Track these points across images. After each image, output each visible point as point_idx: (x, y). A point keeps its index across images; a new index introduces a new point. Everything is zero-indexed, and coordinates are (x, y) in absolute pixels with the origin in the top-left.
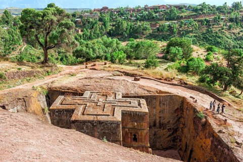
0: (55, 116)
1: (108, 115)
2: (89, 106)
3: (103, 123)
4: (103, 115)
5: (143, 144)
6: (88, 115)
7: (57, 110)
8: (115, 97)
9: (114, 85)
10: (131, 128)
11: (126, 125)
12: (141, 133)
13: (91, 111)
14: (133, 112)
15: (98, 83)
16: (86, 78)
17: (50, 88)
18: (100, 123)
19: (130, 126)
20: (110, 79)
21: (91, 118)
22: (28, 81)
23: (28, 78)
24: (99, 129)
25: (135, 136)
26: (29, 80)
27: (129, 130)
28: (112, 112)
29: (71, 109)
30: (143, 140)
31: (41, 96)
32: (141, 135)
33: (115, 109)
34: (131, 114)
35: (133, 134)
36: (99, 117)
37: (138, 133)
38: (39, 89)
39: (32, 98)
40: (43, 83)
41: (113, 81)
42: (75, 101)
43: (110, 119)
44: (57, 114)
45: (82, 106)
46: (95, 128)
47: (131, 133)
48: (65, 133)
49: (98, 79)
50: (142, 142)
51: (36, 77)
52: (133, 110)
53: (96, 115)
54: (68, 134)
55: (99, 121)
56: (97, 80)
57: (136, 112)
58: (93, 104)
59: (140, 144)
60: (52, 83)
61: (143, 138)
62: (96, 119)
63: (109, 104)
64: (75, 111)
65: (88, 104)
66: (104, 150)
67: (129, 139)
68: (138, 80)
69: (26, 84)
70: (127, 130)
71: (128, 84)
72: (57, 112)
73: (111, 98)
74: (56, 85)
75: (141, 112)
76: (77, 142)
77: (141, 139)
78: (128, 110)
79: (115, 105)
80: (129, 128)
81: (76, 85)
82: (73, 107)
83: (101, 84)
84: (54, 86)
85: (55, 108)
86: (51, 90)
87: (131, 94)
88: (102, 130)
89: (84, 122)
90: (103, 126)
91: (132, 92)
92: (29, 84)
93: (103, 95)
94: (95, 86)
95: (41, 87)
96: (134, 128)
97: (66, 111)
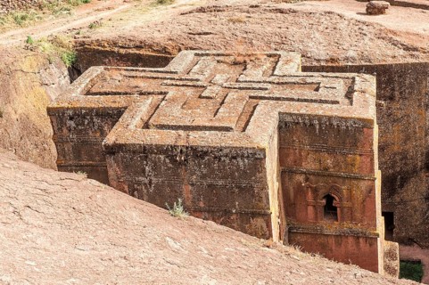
0: (65, 130)
1: (228, 129)
2: (173, 100)
3: (206, 153)
4: (211, 128)
5: (358, 228)
6: (162, 127)
7: (71, 113)
8: (274, 69)
9: (293, 29)
10: (313, 174)
11: (298, 162)
12: (350, 191)
13: (174, 114)
14: (320, 118)
15: (238, 25)
16: (202, 10)
17: (82, 44)
18: (198, 153)
19: (310, 165)
20: (281, 11)
21: (167, 138)
22: (20, 21)
23: (19, 14)
24: (193, 175)
25: (329, 199)
26: (23, 18)
27: (307, 180)
28: (244, 118)
29: (113, 109)
30: (358, 215)
31: (54, 69)
32: (350, 198)
33: (258, 108)
34: (312, 125)
35: (322, 192)
36: (193, 135)
37: (338, 190)
38: (47, 45)
39: (20, 74)
40: (65, 28)
41: (290, 17)
42: (134, 82)
43: (230, 143)
44: (72, 124)
45: (150, 100)
46: (181, 171)
47: (315, 191)
48: (44, 185)
49: (242, 11)
50: (352, 219)
51: (45, 10)
52: (321, 113)
53: (186, 128)
54: (51, 189)
55: (194, 149)
56: (238, 15)
57: (330, 118)
58: (189, 92)
59: (347, 226)
60: (91, 27)
61: (357, 206)
62: (181, 143)
63: (243, 92)
64: (125, 115)
65: (172, 93)
66: (162, 245)
67: (310, 209)
68: (380, 11)
69: (12, 33)
70: (301, 178)
71: (342, 25)
72: (71, 119)
73: (254, 74)
74: (105, 33)
75: (346, 119)
76: (74, 215)
77: (351, 209)
78: (303, 111)
79: (262, 94)
80: (307, 174)
81: (166, 34)
82: (121, 101)
83: (249, 27)
84: (94, 37)
85: (66, 105)
86: (85, 50)
87: (347, 59)
88: (203, 177)
89: (145, 151)
90: (208, 165)
91: (351, 53)
92: (21, 31)
93: (235, 63)
94: (228, 34)
95: (55, 41)
96: (323, 173)
97: (97, 115)
